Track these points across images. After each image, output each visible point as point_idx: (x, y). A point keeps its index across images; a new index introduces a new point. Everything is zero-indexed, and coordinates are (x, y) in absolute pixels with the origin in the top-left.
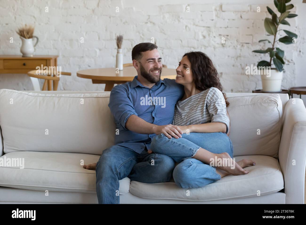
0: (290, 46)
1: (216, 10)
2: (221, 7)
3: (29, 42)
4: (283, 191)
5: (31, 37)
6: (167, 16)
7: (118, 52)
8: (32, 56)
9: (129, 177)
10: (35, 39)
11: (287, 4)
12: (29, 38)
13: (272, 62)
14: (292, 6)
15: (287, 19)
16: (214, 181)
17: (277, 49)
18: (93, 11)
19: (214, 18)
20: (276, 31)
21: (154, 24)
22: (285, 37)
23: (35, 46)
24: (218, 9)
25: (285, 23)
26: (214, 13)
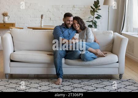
0: (99, 20)
1: (72, 7)
2: (74, 6)
3: (6, 18)
4: (118, 62)
5: (7, 16)
6: (55, 9)
7: (41, 20)
8: (7, 23)
9: (64, 58)
10: (8, 17)
11: (98, 5)
12: (6, 16)
13: (93, 25)
14: (100, 6)
15: (98, 11)
16: (94, 58)
17: (95, 21)
18: (29, 7)
19: (72, 10)
20: (94, 15)
21: (50, 12)
22: (97, 17)
23: (8, 19)
24: (73, 7)
25: (97, 12)
26: (71, 8)
